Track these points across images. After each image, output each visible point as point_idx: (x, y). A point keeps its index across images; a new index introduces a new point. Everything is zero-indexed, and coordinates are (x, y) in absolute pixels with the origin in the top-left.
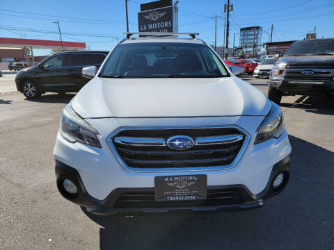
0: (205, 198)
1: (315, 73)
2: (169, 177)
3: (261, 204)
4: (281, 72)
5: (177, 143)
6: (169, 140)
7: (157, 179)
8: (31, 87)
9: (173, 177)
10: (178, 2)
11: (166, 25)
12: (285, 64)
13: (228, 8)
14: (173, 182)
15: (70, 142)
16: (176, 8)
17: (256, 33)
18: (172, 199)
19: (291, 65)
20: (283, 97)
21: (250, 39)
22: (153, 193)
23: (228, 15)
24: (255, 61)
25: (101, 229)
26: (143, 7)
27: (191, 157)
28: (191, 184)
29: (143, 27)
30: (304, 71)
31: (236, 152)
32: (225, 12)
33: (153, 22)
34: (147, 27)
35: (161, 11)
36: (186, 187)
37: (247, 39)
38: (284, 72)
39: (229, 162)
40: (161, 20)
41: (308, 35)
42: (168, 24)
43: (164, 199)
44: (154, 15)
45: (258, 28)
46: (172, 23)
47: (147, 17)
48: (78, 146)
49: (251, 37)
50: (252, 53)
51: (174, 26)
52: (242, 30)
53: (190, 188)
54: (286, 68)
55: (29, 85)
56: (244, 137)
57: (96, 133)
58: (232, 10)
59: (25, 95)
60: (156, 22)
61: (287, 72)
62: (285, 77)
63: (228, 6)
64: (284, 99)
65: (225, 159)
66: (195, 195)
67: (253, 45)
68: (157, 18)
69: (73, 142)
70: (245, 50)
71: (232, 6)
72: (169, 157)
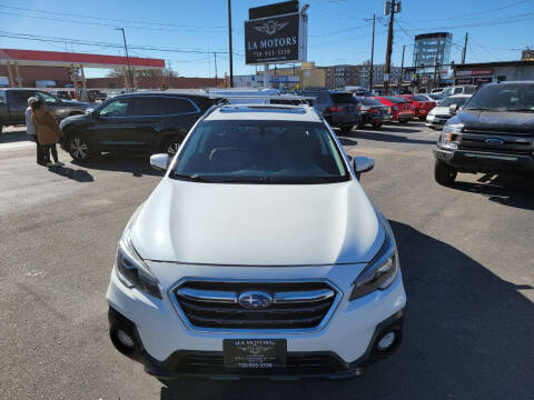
0: (284, 366)
1: (506, 142)
2: (241, 340)
3: (358, 373)
4: (454, 137)
5: (251, 300)
6: (241, 296)
7: (227, 343)
8: (81, 144)
9: (245, 341)
10: (307, 6)
11: (288, 41)
12: (462, 125)
13: (393, 8)
14: (246, 346)
15: (126, 285)
16: (305, 16)
17: (442, 42)
18: (244, 365)
19: (470, 128)
20: (459, 174)
21: (430, 53)
22: (222, 357)
23: (392, 19)
24: (432, 97)
25: (163, 388)
26: (254, 12)
27: (268, 316)
28: (266, 349)
29: (252, 45)
30: (490, 140)
31: (325, 312)
32: (387, 14)
33: (267, 37)
34: (258, 45)
35: (280, 21)
36: (262, 353)
37: (426, 54)
38: (459, 138)
39: (315, 324)
40: (281, 34)
41: (524, 53)
42: (291, 41)
43: (235, 366)
44: (270, 27)
45: (444, 35)
46: (297, 39)
47: (259, 29)
48: (135, 294)
49: (432, 50)
50: (433, 76)
51: (300, 44)
52: (417, 38)
53: (266, 354)
54: (462, 132)
55: (77, 141)
56: (336, 293)
57: (157, 281)
58: (399, 10)
59: (72, 155)
60: (273, 37)
61: (464, 139)
62: (460, 147)
63: (393, 4)
64: (461, 177)
65: (310, 320)
66: (272, 361)
67: (435, 64)
68: (274, 31)
69: (130, 288)
70: (421, 71)
71: (399, 5)
72: (242, 316)
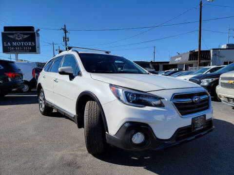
10: (39, 30)
11: (30, 44)
13: (66, 39)
16: (38, 34)
18: (197, 129)
23: (66, 43)
29: (7, 44)
32: (64, 41)
33: (17, 41)
34: (11, 44)
35: (25, 34)
39: (208, 108)
42: (31, 44)
43: (194, 131)
44: (18, 36)
46: (35, 43)
47: (11, 37)
48: (149, 108)
51: (37, 46)
53: (201, 122)
58: (68, 41)
60: (20, 41)
66: (203, 125)
68: (21, 38)
69: (143, 107)
71: (68, 38)
